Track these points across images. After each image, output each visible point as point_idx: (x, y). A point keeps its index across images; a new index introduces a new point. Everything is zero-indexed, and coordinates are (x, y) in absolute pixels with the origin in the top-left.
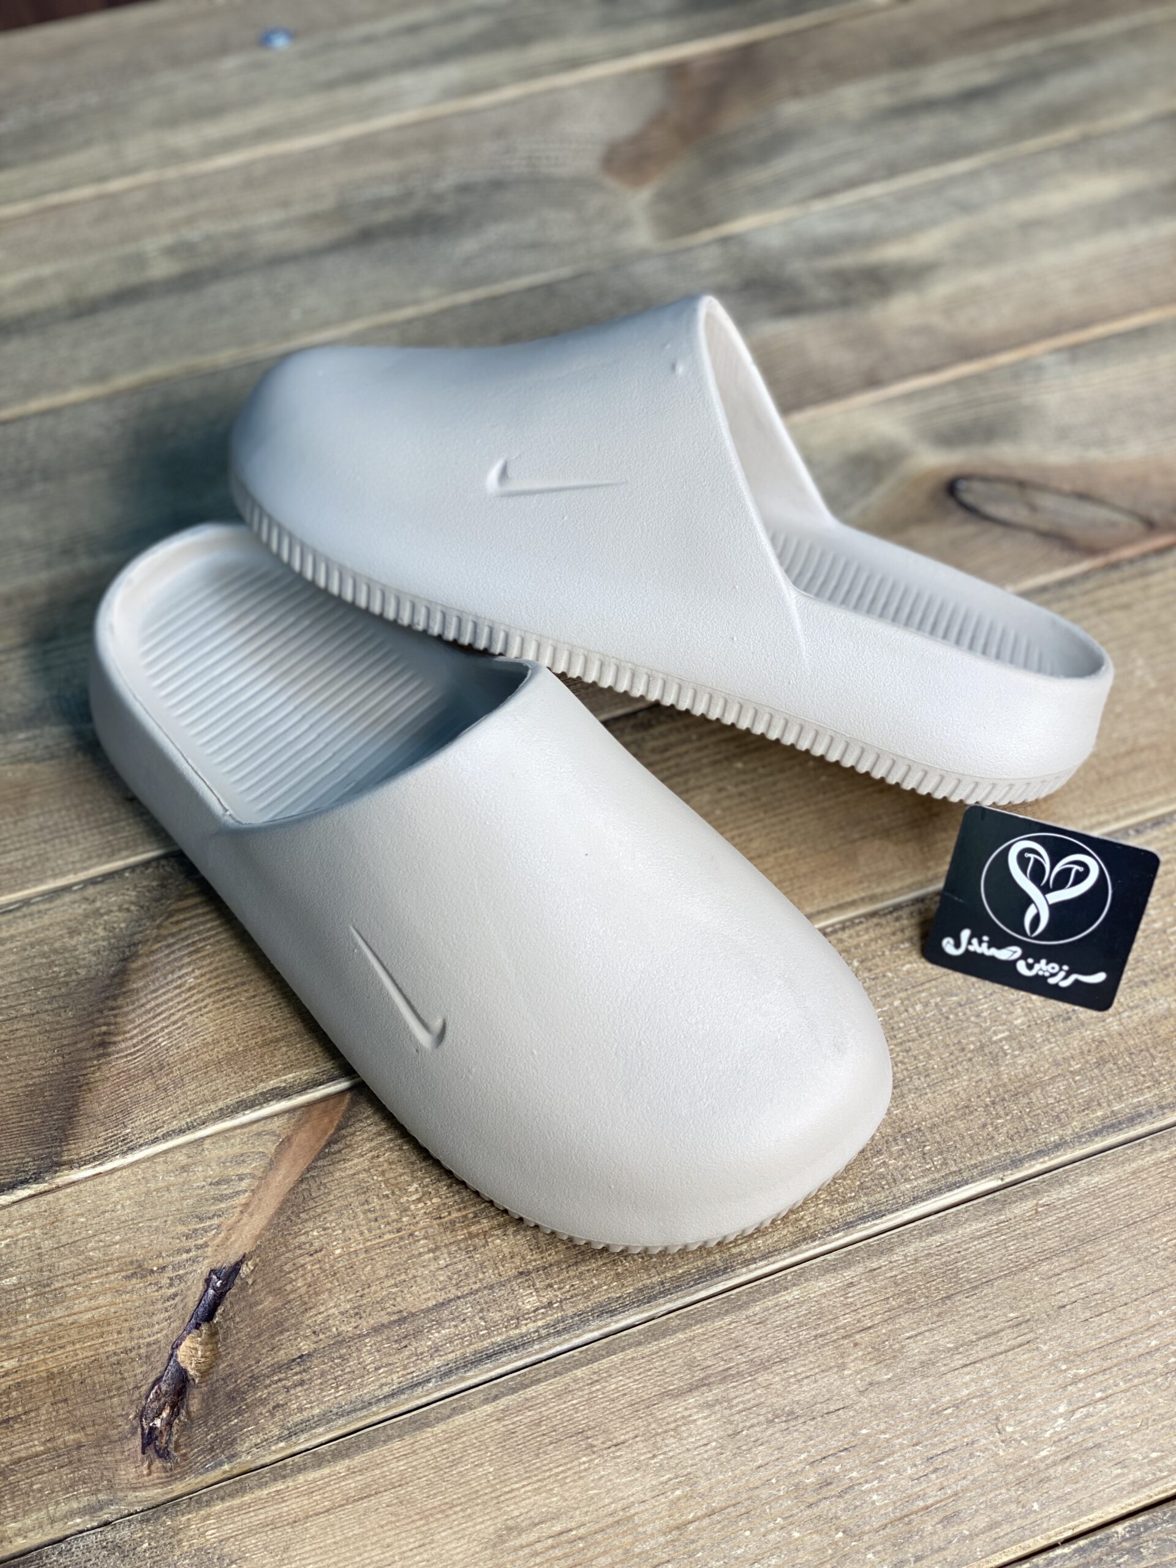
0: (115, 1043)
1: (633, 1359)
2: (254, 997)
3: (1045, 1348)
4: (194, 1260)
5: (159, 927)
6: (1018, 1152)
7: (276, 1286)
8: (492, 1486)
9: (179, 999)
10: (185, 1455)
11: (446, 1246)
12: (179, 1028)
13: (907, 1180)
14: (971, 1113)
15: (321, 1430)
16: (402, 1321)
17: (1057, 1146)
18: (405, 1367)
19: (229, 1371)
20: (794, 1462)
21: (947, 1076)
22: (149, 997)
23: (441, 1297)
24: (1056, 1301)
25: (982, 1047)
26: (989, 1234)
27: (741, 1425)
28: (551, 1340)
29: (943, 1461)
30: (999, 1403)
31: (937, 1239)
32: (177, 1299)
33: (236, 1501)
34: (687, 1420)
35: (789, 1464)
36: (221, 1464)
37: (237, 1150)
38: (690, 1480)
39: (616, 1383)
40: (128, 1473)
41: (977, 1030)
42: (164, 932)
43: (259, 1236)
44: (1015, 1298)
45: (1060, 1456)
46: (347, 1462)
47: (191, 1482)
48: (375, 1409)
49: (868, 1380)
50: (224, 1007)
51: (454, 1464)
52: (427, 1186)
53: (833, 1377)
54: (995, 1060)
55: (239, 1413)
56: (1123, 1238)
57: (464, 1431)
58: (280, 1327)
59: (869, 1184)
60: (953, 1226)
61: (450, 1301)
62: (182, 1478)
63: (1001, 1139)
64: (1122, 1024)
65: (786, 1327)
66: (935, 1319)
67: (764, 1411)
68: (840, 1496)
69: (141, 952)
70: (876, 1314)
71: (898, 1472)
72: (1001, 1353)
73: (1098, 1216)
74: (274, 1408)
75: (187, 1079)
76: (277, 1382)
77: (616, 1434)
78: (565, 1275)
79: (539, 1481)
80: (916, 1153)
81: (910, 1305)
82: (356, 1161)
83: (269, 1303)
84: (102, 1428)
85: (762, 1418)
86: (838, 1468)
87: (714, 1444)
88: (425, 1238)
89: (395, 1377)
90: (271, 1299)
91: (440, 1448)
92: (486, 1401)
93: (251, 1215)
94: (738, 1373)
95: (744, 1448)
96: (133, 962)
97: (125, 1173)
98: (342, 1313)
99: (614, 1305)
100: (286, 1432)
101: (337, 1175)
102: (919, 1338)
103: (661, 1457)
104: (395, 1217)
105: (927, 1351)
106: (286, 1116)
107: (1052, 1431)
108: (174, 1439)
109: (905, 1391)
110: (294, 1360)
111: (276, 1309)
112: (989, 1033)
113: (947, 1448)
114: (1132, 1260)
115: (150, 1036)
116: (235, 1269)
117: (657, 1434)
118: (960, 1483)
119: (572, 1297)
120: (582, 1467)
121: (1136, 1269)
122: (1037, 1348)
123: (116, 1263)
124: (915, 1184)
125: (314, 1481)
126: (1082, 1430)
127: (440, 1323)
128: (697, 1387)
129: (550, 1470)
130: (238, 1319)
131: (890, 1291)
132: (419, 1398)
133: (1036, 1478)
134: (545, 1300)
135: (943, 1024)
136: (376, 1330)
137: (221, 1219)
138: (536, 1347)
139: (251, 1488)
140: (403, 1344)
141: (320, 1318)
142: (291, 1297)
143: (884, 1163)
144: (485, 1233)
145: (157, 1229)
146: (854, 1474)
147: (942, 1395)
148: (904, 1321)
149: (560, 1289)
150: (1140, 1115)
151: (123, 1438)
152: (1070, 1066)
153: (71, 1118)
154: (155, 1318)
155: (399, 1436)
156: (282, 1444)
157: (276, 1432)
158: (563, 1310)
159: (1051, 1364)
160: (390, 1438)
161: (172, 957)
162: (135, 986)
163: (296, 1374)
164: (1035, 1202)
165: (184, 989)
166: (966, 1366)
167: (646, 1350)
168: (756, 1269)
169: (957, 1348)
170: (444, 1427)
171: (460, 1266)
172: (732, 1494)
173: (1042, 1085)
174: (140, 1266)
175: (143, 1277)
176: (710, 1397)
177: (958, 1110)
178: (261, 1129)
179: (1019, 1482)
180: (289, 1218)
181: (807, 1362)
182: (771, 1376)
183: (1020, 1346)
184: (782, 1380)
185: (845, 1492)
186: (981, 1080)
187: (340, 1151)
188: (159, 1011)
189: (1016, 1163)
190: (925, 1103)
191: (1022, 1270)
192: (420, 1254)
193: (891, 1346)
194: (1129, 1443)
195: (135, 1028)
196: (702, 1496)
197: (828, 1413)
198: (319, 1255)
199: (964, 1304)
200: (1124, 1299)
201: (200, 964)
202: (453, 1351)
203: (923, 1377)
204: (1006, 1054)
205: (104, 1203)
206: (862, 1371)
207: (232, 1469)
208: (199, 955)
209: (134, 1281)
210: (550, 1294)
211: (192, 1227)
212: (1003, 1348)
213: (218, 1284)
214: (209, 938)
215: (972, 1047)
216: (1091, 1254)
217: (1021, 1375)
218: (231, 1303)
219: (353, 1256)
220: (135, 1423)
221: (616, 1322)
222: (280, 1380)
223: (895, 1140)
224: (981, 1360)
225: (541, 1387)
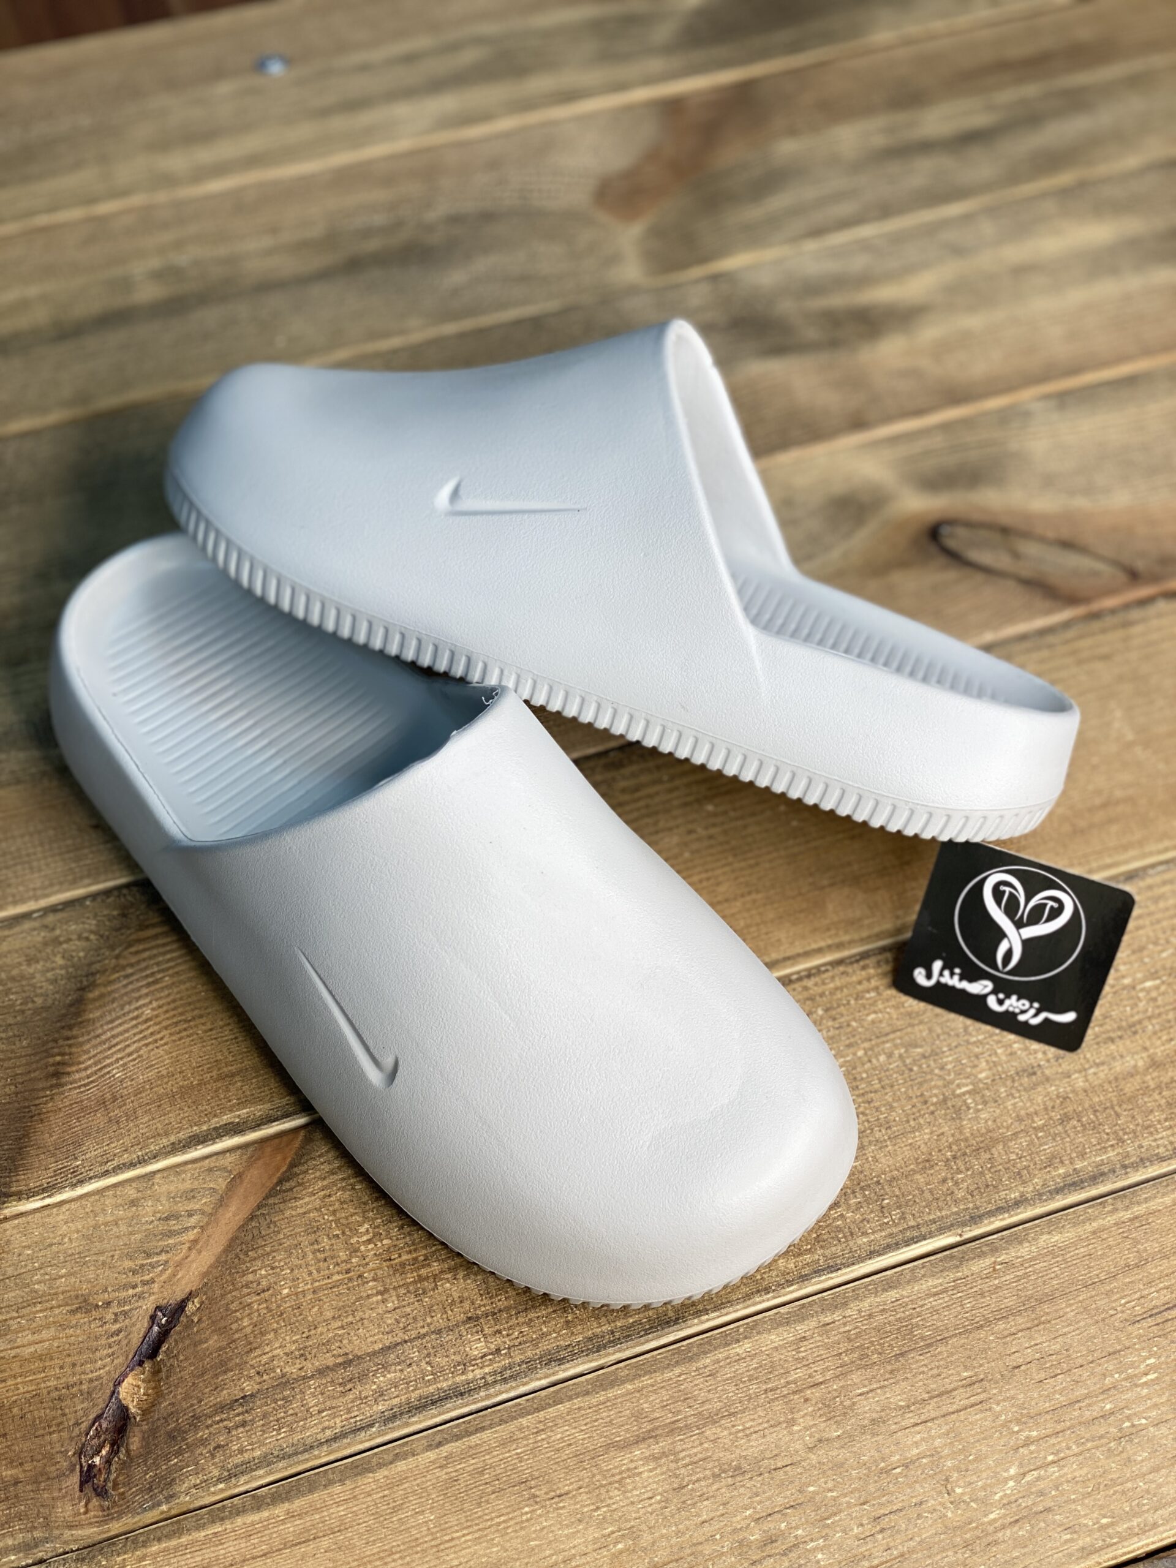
0: (69, 1073)
1: (579, 1408)
2: (211, 1030)
3: (998, 1409)
4: (140, 1297)
5: (117, 957)
6: (977, 1208)
7: (222, 1324)
8: (432, 1534)
9: (135, 1030)
10: (123, 1493)
11: (395, 1288)
12: (134, 1060)
13: (865, 1234)
14: (932, 1167)
15: (261, 1472)
16: (348, 1363)
17: (1017, 1203)
18: (349, 1411)
19: (171, 1409)
20: (739, 1518)
21: (909, 1129)
22: (106, 1027)
23: (388, 1340)
24: (1011, 1362)
25: (945, 1100)
26: (945, 1291)
27: (687, 1479)
28: (498, 1387)
29: (890, 1520)
30: (949, 1464)
31: (893, 1294)
32: (121, 1335)
33: (174, 1543)
34: (633, 1473)
35: (734, 1519)
36: (159, 1504)
37: (188, 1185)
38: (633, 1534)
39: (562, 1433)
40: (65, 1510)
41: (940, 1083)
42: (122, 962)
43: (206, 1274)
44: (969, 1357)
45: (1009, 1520)
46: (286, 1505)
47: (127, 1522)
48: (316, 1453)
49: (817, 1436)
50: (180, 1039)
51: (396, 1510)
52: (378, 1227)
53: (782, 1433)
54: (958, 1113)
55: (179, 1453)
56: (1081, 1298)
57: (406, 1478)
58: (223, 1366)
59: (825, 1237)
60: (909, 1282)
61: (398, 1344)
62: (119, 1518)
63: (960, 1194)
64: (1087, 1081)
65: (736, 1380)
66: (887, 1376)
67: (710, 1465)
68: (785, 1554)
69: (98, 982)
70: (827, 1369)
71: (844, 1531)
72: (953, 1413)
73: (1057, 1276)
74: (215, 1448)
75: (140, 1112)
76: (218, 1422)
77: (560, 1485)
78: (514, 1321)
79: (479, 1530)
80: (875, 1207)
81: (863, 1362)
82: (307, 1199)
83: (213, 1342)
84: (40, 1464)
85: (708, 1472)
86: (783, 1525)
87: (658, 1498)
88: (374, 1280)
89: (338, 1420)
90: (216, 1337)
91: (381, 1494)
92: (430, 1448)
93: (199, 1252)
94: (686, 1426)
95: (689, 1502)
96: (90, 991)
97: (73, 1206)
98: (287, 1354)
99: (563, 1354)
100: (226, 1474)
101: (288, 1213)
102: (870, 1395)
103: (605, 1509)
104: (345, 1258)
105: (878, 1409)
106: (239, 1152)
107: (1001, 1494)
108: (112, 1477)
109: (855, 1449)
110: (237, 1401)
111: (221, 1349)
112: (953, 1086)
113: (895, 1508)
114: (1090, 1321)
115: (105, 1067)
116: (181, 1306)
117: (602, 1486)
118: (906, 1544)
119: (520, 1344)
120: (524, 1518)
121: (1093, 1330)
122: (990, 1409)
123: (61, 1297)
124: (872, 1237)
125: (253, 1524)
126: (1032, 1493)
127: (385, 1367)
128: (644, 1439)
129: (492, 1519)
130: (181, 1358)
131: (843, 1347)
132: (362, 1442)
133: (985, 1541)
134: (492, 1346)
135: (906, 1075)
136: (321, 1372)
137: (169, 1256)
138: (482, 1394)
139: (188, 1530)
140: (348, 1387)
141: (264, 1359)
142: (236, 1336)
143: (842, 1216)
144: (435, 1276)
145: (104, 1263)
146: (800, 1532)
147: (892, 1454)
148: (856, 1377)
149: (508, 1335)
150: (1103, 1174)
151: (61, 1476)
152: (1033, 1122)
153: (20, 1148)
154: (98, 1354)
155: (340, 1480)
156: (222, 1486)
157: (216, 1473)
158: (511, 1357)
159: (1003, 1425)
160: (331, 1483)
161: (130, 987)
162: (91, 1016)
163: (238, 1415)
164: (993, 1259)
165: (140, 1020)
166: (917, 1424)
167: (594, 1400)
168: (708, 1320)
169: (908, 1407)
170: (386, 1473)
171: (408, 1310)
172: (675, 1550)
173: (1005, 1141)
174: (85, 1301)
175: (88, 1312)
176: (656, 1449)
177: (918, 1164)
178: (213, 1165)
179: (967, 1545)
180: (237, 1256)
181: (756, 1416)
182: (719, 1430)
183: (972, 1406)
184: (730, 1434)
185: (790, 1549)
186: (943, 1134)
187: (291, 1189)
188: (114, 1042)
189: (975, 1219)
190: (885, 1156)
191: (978, 1328)
192: (368, 1296)
193: (841, 1403)
194: (1079, 1508)
195: (90, 1059)
196: (644, 1550)
197: (775, 1469)
198: (267, 1294)
199: (917, 1361)
200: (1080, 1361)
201: (158, 995)
202: (397, 1396)
203: (874, 1435)
204: (969, 1108)
205: (52, 1235)
206: (811, 1427)
207: (170, 1509)
208: (157, 986)
209: (79, 1315)
210: (498, 1340)
211: (139, 1262)
212: (955, 1407)
213: (163, 1321)
214: (168, 969)
215: (935, 1100)
216: (1047, 1313)
217: (973, 1436)
218: (176, 1341)
219: (301, 1296)
220: (74, 1460)
221: (564, 1370)
222: (222, 1421)
223: (854, 1192)
224: (933, 1419)
225: (486, 1435)
